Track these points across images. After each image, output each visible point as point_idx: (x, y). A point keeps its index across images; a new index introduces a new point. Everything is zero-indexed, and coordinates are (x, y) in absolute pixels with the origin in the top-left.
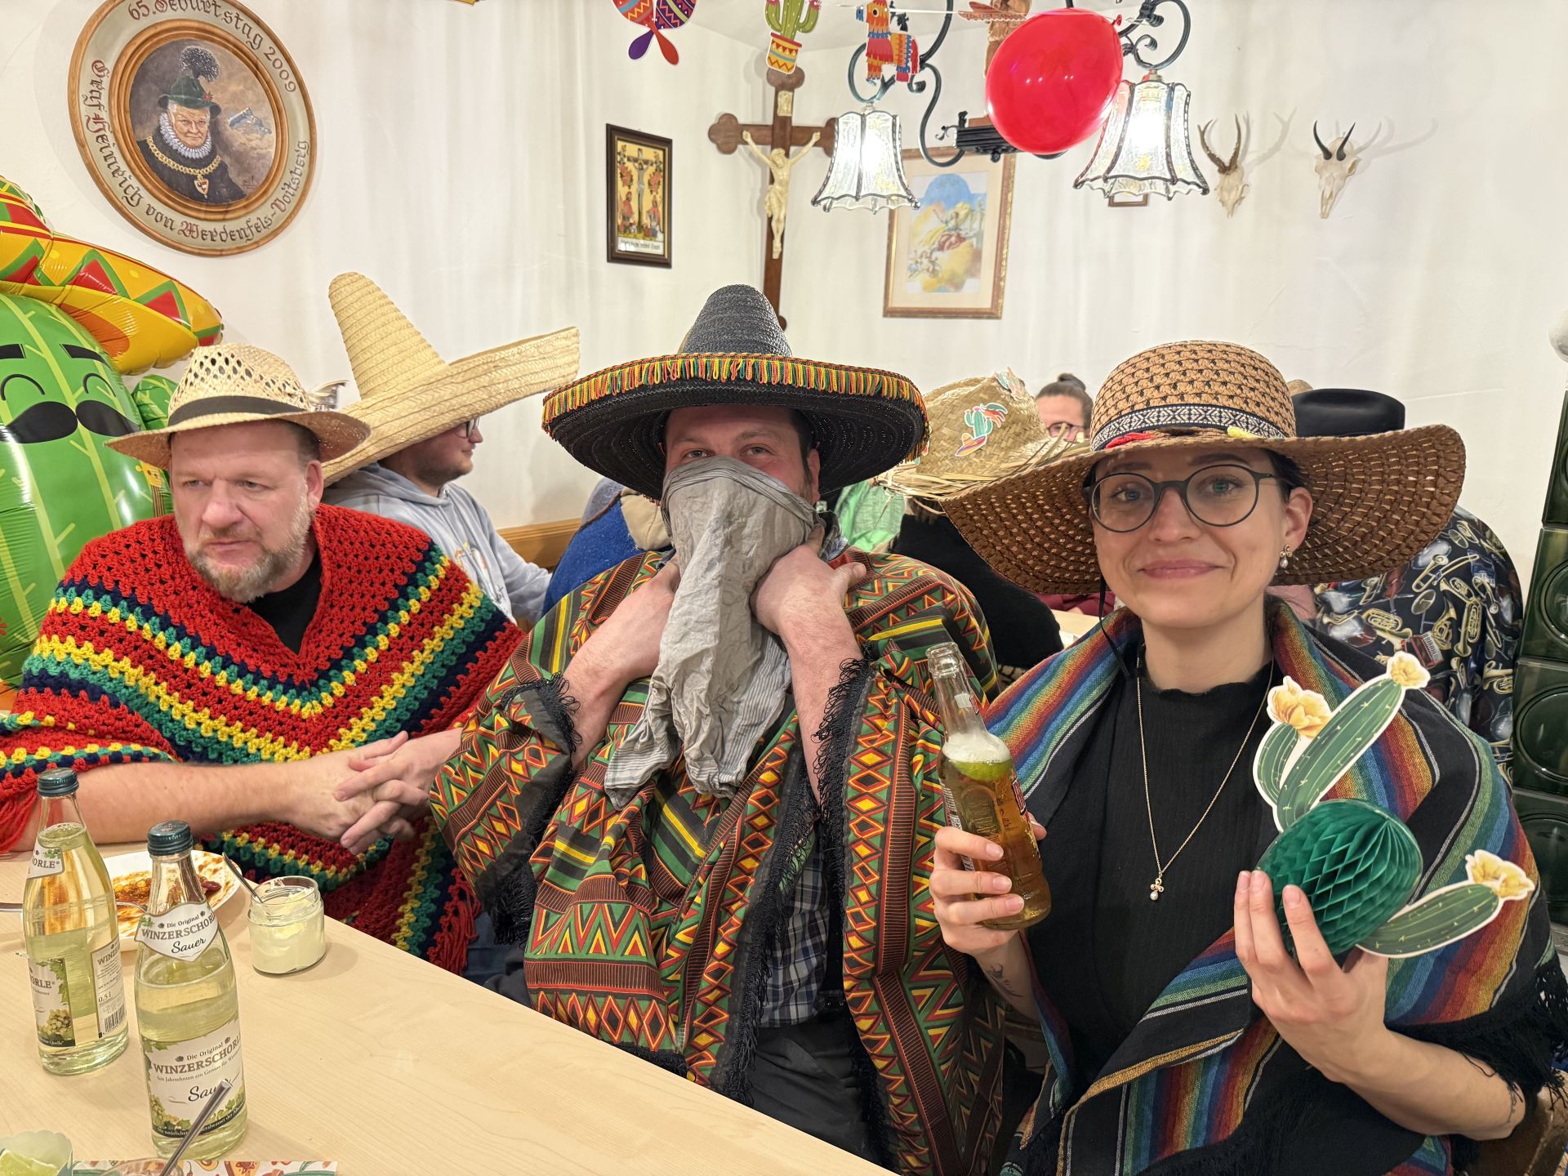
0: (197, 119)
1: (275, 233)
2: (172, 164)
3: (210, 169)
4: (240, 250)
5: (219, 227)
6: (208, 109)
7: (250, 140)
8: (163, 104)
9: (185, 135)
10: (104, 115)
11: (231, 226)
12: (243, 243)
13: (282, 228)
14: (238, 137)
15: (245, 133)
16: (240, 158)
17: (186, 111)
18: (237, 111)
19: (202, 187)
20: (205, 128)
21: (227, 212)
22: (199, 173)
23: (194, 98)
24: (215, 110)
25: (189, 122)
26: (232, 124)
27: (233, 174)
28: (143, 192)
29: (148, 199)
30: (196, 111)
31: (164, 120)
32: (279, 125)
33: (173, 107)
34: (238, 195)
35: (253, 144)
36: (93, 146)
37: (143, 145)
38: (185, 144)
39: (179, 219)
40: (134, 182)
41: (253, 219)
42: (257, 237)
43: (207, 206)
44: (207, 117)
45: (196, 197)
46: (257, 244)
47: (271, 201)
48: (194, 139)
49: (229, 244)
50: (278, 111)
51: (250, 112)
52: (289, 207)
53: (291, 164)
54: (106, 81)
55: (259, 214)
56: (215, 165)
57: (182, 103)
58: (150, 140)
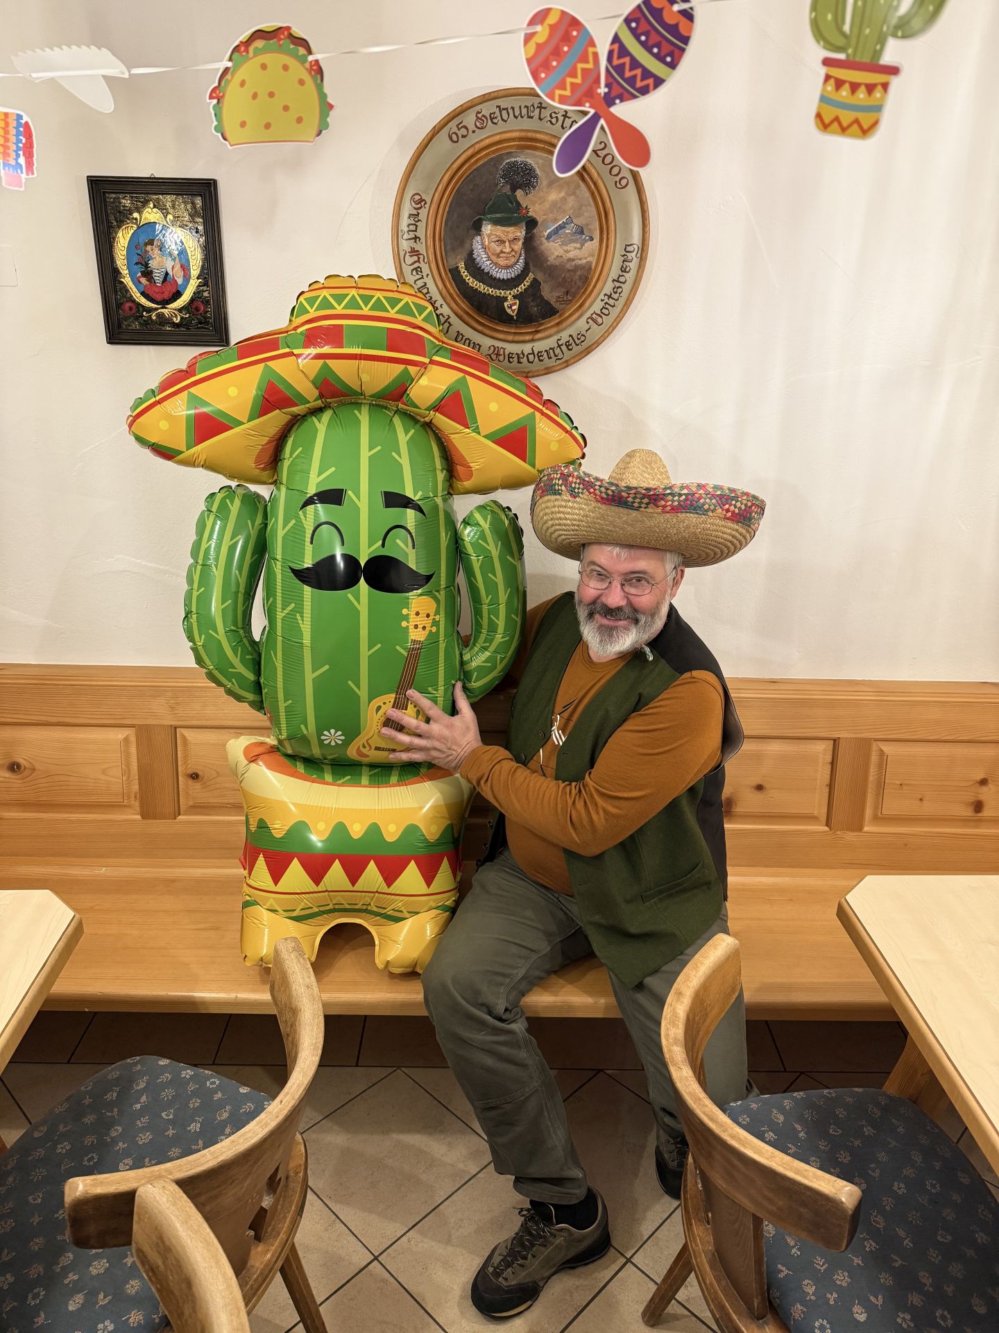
0: (511, 236)
1: (588, 350)
2: (482, 288)
3: (521, 288)
4: (548, 371)
5: (527, 348)
6: (523, 224)
7: (567, 252)
8: (477, 228)
9: (498, 256)
10: (421, 247)
12: (552, 362)
13: (597, 344)
14: (556, 250)
15: (564, 244)
16: (553, 272)
17: (500, 231)
18: (556, 220)
19: (512, 306)
20: (518, 246)
21: (537, 332)
22: (509, 294)
23: (510, 213)
24: (532, 224)
25: (502, 242)
26: (548, 238)
27: (545, 291)
28: (454, 319)
29: (457, 325)
30: (511, 229)
31: (477, 242)
32: (605, 228)
33: (487, 228)
34: (549, 311)
35: (571, 255)
37: (455, 273)
38: (496, 264)
39: (486, 342)
40: (445, 310)
41: (565, 336)
42: (568, 355)
43: (517, 327)
44: (520, 233)
45: (504, 318)
46: (567, 364)
47: (588, 314)
48: (507, 258)
49: (537, 365)
50: (604, 214)
51: (570, 220)
52: (608, 321)
53: (615, 273)
54: (423, 213)
55: (572, 331)
56: (527, 283)
57: (496, 222)
58: (462, 265)
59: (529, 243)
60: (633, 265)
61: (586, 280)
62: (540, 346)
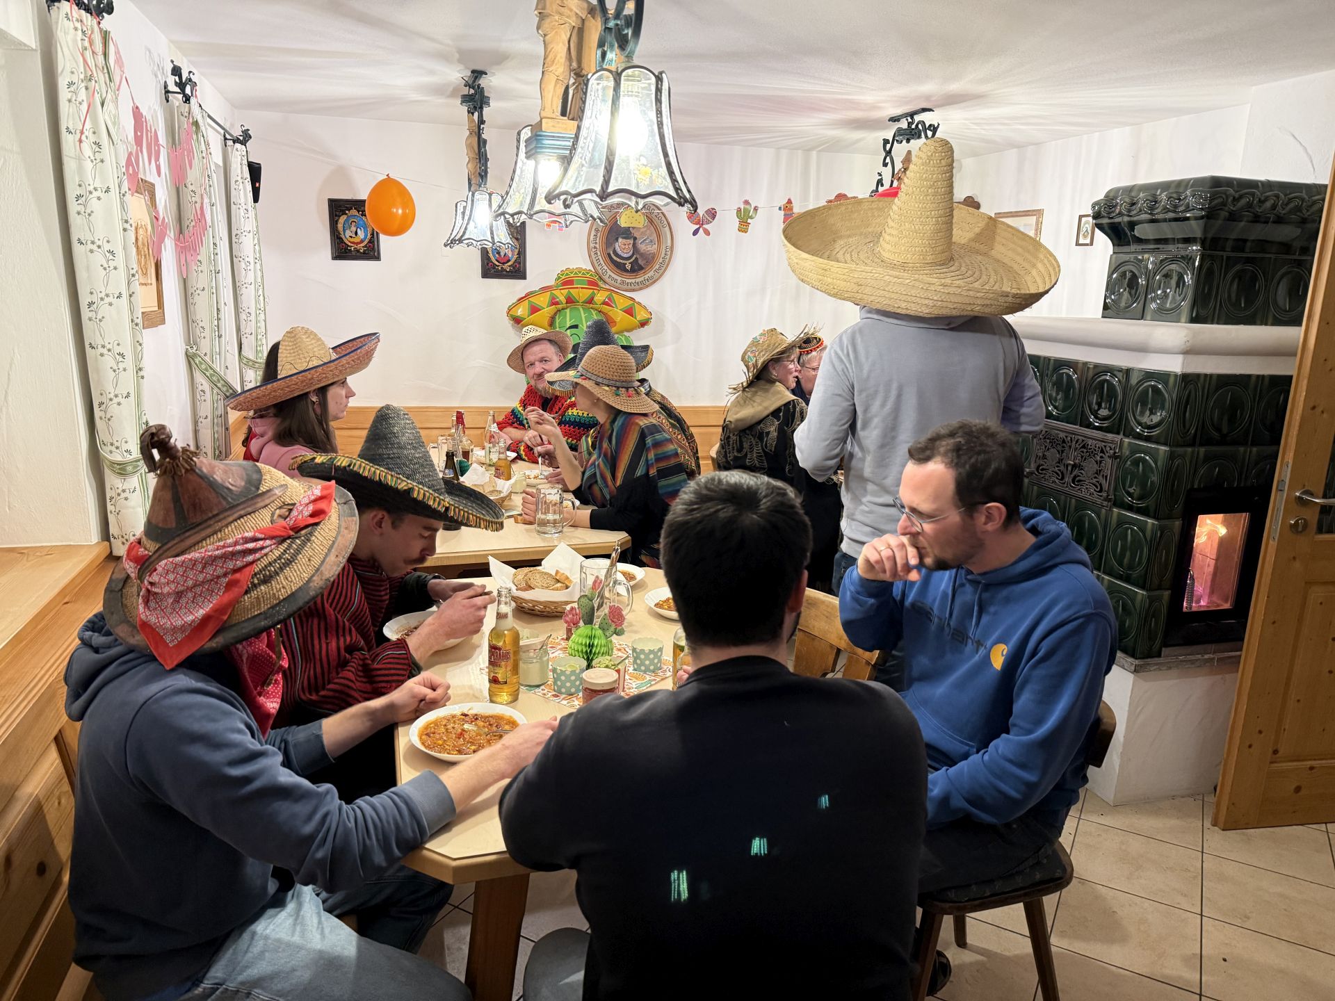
0: (628, 243)
1: (654, 282)
2: (618, 260)
3: (631, 261)
4: (641, 289)
5: (633, 281)
6: (632, 239)
7: (647, 248)
8: (617, 239)
9: (624, 249)
10: (597, 246)
11: (638, 280)
12: (641, 286)
13: (657, 280)
14: (642, 247)
16: (642, 255)
17: (624, 241)
19: (628, 267)
20: (631, 246)
22: (627, 262)
23: (628, 236)
24: (635, 239)
25: (625, 245)
27: (640, 262)
28: (608, 271)
29: (609, 273)
30: (628, 241)
31: (617, 244)
32: (659, 241)
33: (620, 240)
34: (641, 268)
36: (593, 256)
37: (609, 255)
38: (623, 252)
39: (619, 279)
40: (605, 267)
41: (646, 277)
42: (647, 283)
43: (630, 273)
44: (632, 242)
45: (626, 271)
46: (647, 286)
47: (654, 269)
48: (627, 250)
49: (637, 287)
50: (659, 236)
51: (648, 238)
52: (661, 272)
53: (663, 255)
54: (599, 234)
55: (649, 275)
56: (633, 258)
57: (623, 238)
58: (611, 253)
59: (634, 245)
60: (669, 253)
61: (653, 258)
62: (637, 280)
